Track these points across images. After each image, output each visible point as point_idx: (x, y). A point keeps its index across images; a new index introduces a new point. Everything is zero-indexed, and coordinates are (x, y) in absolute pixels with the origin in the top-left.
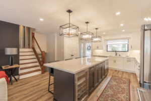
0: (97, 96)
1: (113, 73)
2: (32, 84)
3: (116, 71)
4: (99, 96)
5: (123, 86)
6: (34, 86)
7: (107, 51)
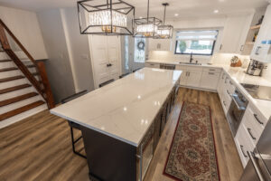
0: (166, 149)
1: (184, 95)
2: (32, 140)
3: (187, 90)
4: (168, 147)
5: (202, 120)
6: (38, 145)
7: (176, 53)
